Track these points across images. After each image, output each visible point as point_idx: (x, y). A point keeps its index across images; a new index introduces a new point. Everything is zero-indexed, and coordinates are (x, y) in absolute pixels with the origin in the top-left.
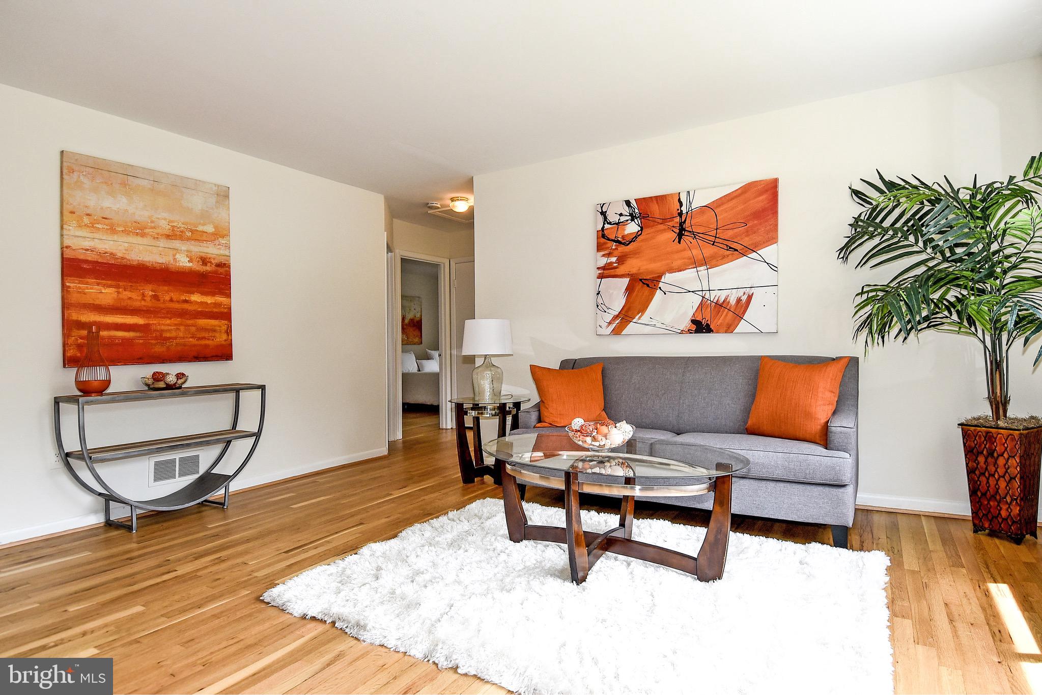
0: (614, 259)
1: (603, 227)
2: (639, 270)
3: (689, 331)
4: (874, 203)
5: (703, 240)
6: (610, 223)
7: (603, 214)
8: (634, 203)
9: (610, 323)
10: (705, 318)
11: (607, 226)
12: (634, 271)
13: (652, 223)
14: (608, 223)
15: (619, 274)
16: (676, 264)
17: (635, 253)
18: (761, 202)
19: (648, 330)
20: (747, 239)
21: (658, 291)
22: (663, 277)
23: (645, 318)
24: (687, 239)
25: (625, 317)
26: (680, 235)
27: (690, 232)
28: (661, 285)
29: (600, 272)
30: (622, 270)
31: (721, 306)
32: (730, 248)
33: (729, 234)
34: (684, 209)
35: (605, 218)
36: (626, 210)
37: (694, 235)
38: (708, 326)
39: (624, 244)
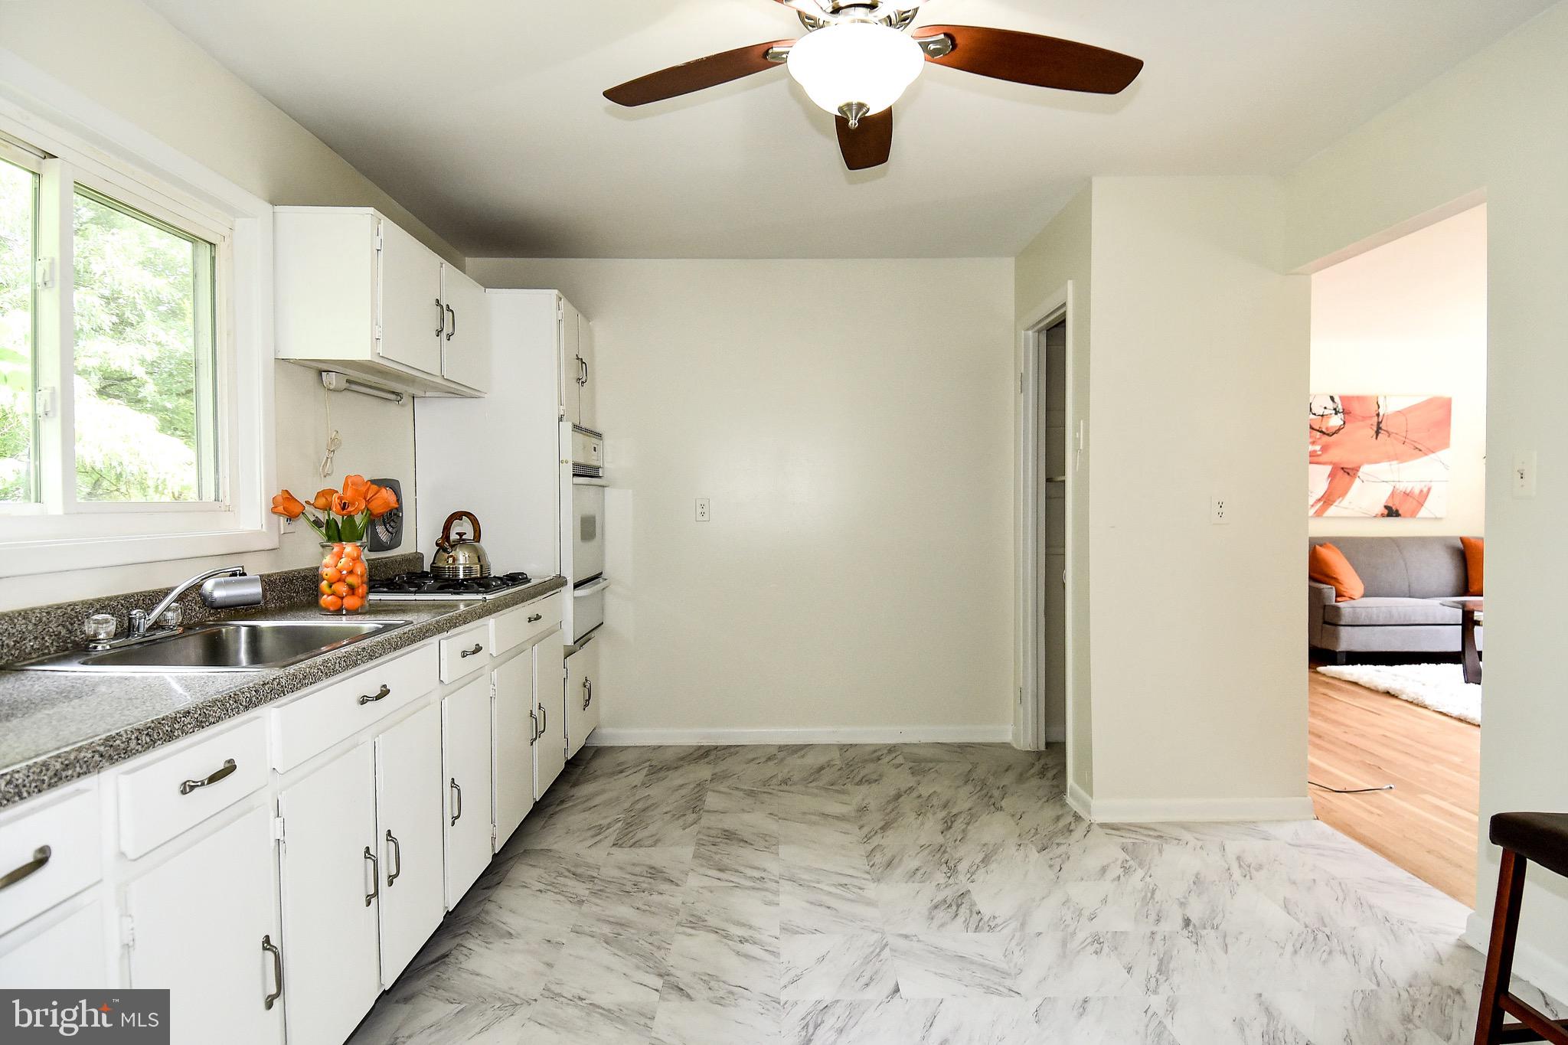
0: (1318, 448)
2: (1341, 459)
3: (1383, 515)
5: (1396, 439)
6: (1315, 414)
8: (1337, 399)
9: (1312, 506)
10: (1396, 504)
12: (1336, 459)
13: (1353, 419)
14: (1313, 414)
15: (1322, 461)
16: (1373, 456)
17: (1339, 444)
18: (1439, 414)
19: (1345, 513)
20: (1429, 442)
21: (1358, 478)
22: (1362, 467)
23: (1345, 502)
24: (1383, 436)
25: (1327, 500)
26: (1377, 433)
27: (1385, 430)
28: (1360, 474)
29: (1307, 457)
30: (1325, 458)
31: (1408, 495)
32: (1417, 448)
33: (1416, 437)
34: (1381, 411)
36: (1331, 406)
37: (1389, 433)
38: (1397, 511)
39: (1328, 435)
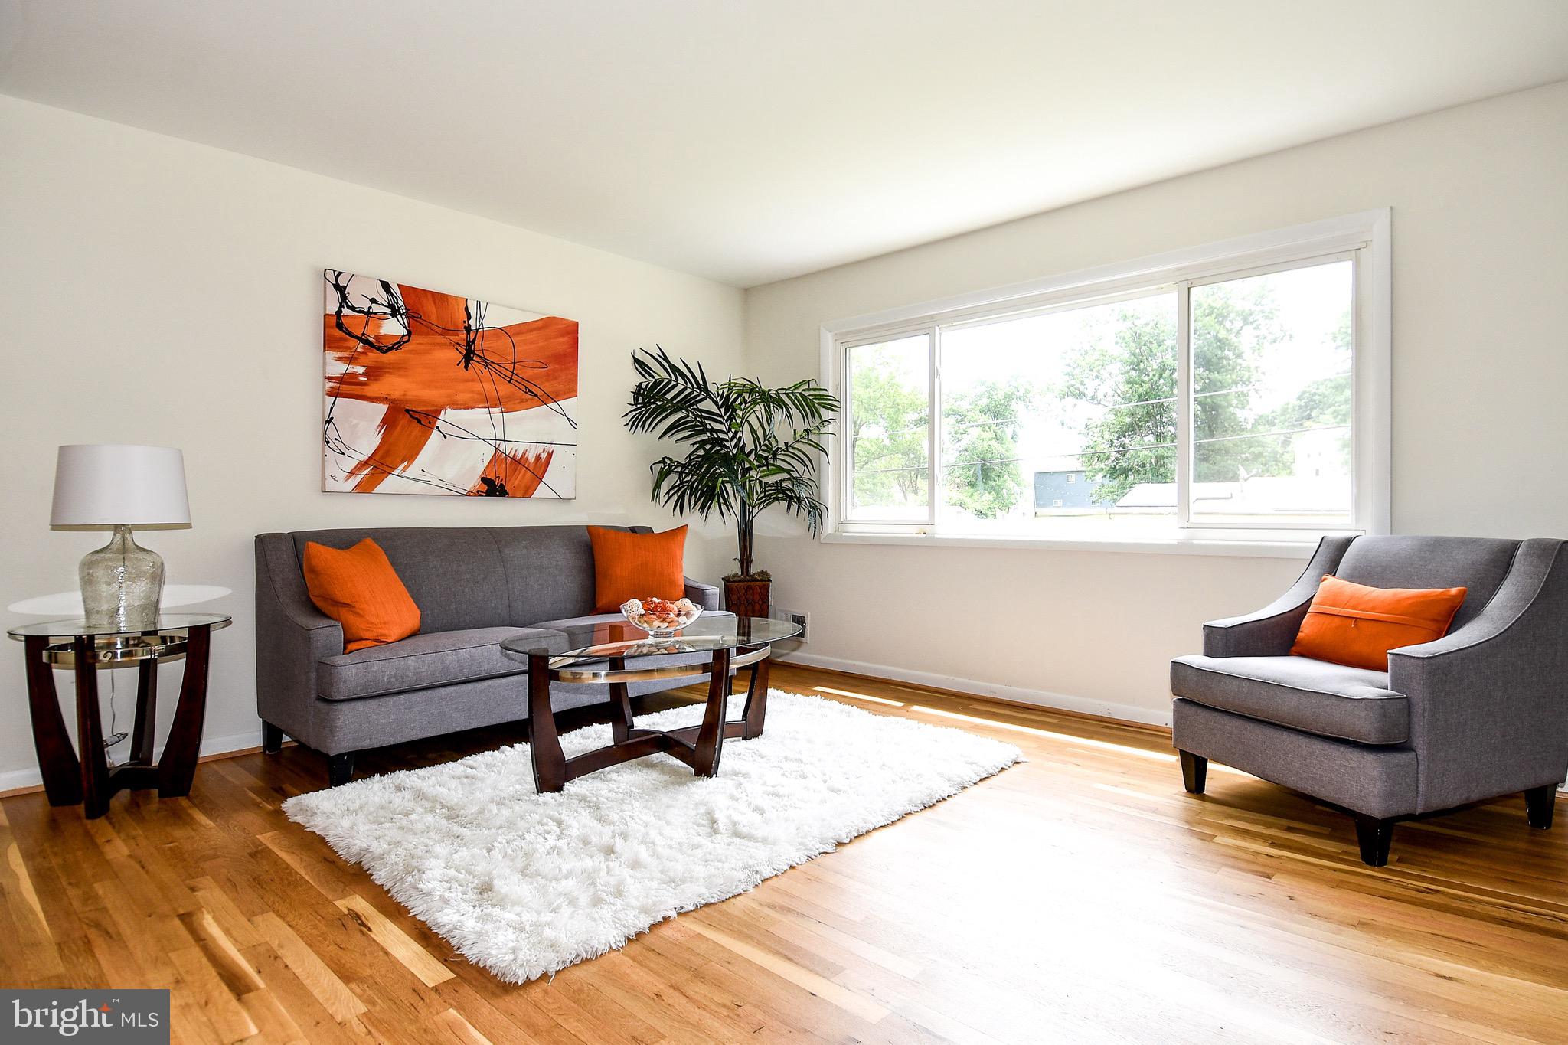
0: (360, 370)
1: (339, 312)
2: (405, 395)
3: (479, 493)
4: (657, 377)
5: (498, 373)
6: (353, 308)
7: (340, 289)
8: (395, 290)
9: (352, 474)
10: (500, 476)
11: (346, 311)
12: (396, 395)
13: (426, 330)
14: (348, 307)
15: (369, 394)
16: (462, 397)
17: (399, 368)
18: (561, 344)
19: (417, 488)
20: (547, 384)
21: (435, 431)
22: (442, 413)
23: (414, 470)
24: (476, 366)
25: (380, 464)
26: (468, 358)
27: (481, 357)
28: (439, 423)
29: (332, 384)
30: (374, 389)
31: (518, 462)
32: (530, 391)
33: (528, 373)
34: (472, 322)
35: (344, 298)
36: (382, 296)
37: (487, 364)
38: (502, 487)
39: (379, 349)
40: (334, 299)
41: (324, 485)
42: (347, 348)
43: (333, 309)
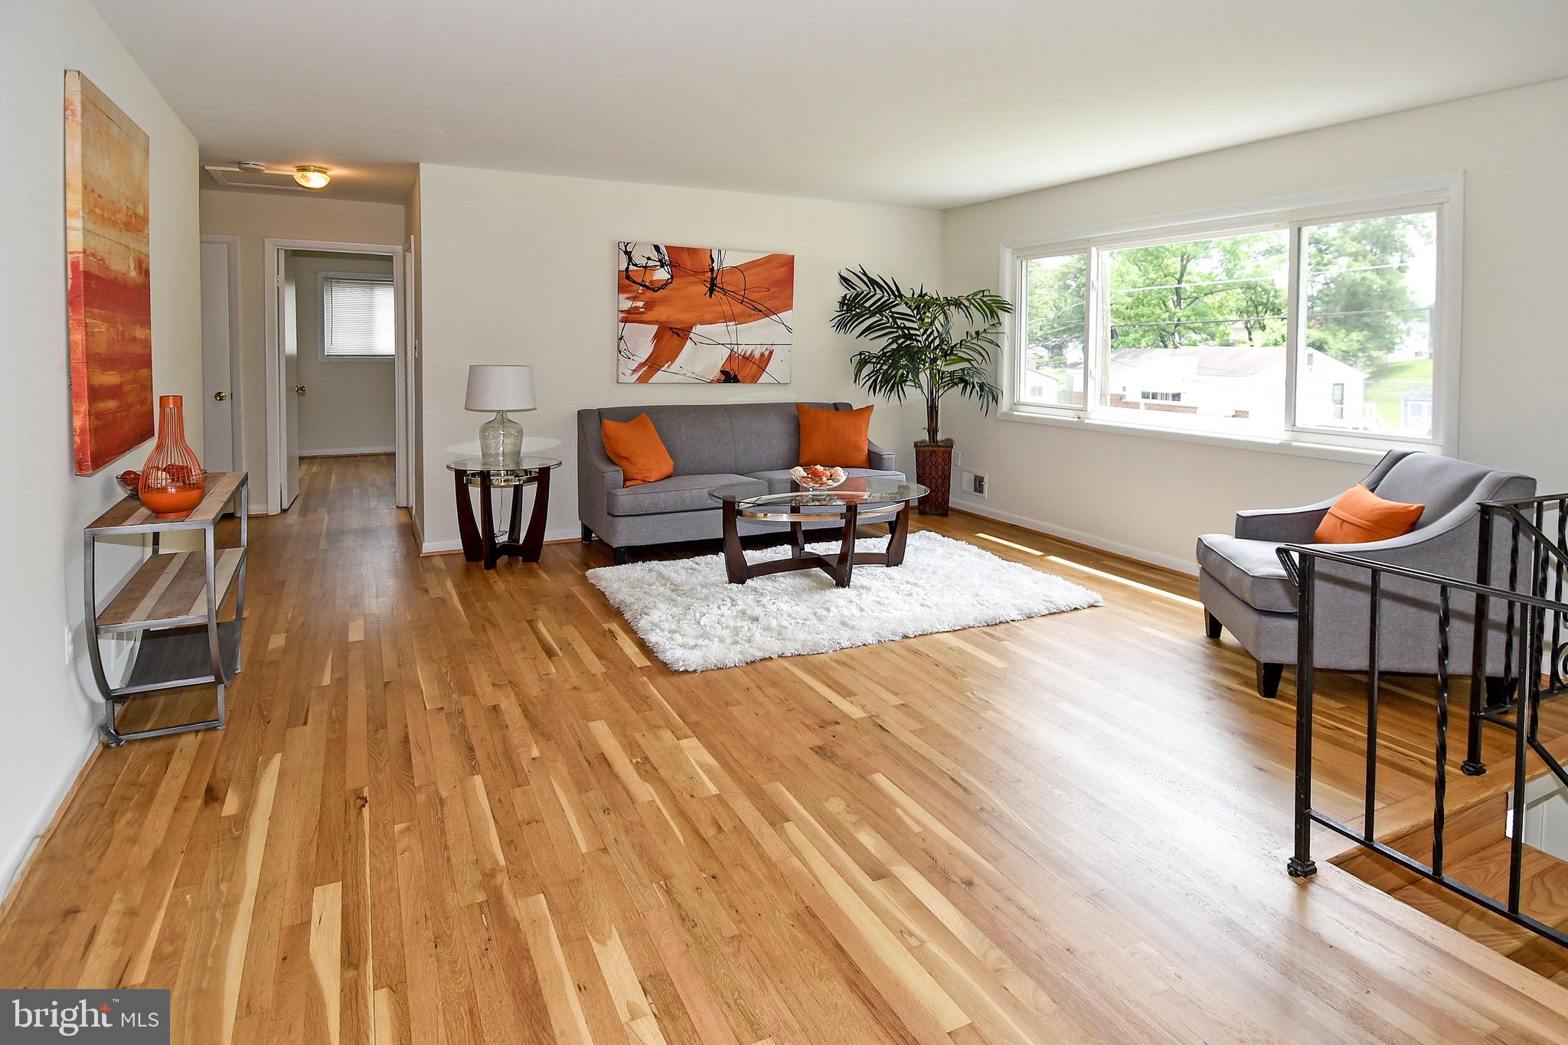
0: (640, 304)
1: (628, 268)
2: (669, 318)
3: (719, 381)
4: (858, 289)
5: (733, 298)
6: (636, 265)
7: (628, 253)
8: (663, 249)
9: (635, 371)
10: (734, 369)
11: (631, 267)
12: (663, 318)
13: (683, 274)
14: (633, 264)
15: (646, 320)
16: (707, 317)
17: (666, 301)
18: (781, 272)
19: (677, 379)
20: (770, 302)
21: (689, 341)
22: (694, 328)
23: (675, 366)
24: (717, 294)
25: (653, 365)
26: (711, 290)
27: (721, 288)
28: (691, 335)
29: (623, 315)
30: (649, 316)
31: (747, 358)
32: (756, 308)
33: (755, 296)
34: (715, 265)
35: (630, 259)
36: (654, 255)
37: (725, 292)
38: (735, 376)
39: (653, 290)
40: (624, 259)
41: (618, 379)
42: (632, 291)
43: (623, 267)
